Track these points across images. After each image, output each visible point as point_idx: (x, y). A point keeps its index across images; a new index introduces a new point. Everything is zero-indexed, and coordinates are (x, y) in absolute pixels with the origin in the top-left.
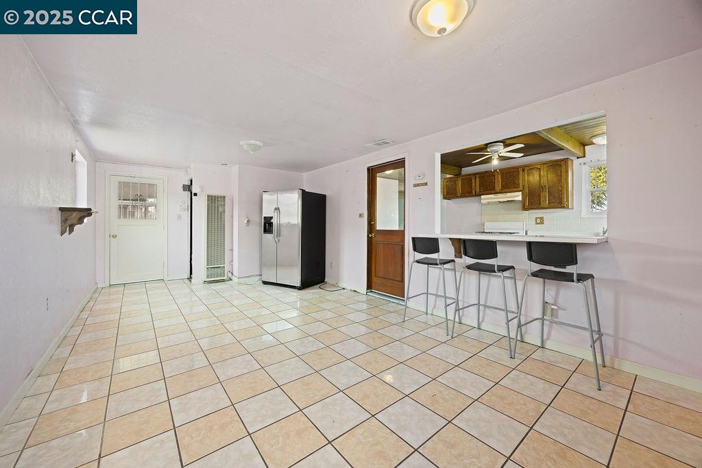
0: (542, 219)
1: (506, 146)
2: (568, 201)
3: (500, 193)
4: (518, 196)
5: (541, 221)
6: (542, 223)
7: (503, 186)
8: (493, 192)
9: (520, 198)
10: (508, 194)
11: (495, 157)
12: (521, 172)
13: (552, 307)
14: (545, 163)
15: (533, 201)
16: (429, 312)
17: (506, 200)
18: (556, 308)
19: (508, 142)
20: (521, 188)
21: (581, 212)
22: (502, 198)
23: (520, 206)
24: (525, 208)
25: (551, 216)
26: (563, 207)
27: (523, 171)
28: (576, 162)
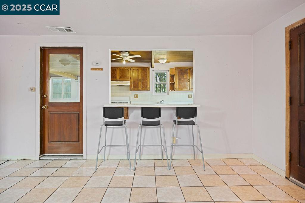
0: (137, 95)
1: (130, 55)
2: (149, 87)
3: (119, 80)
4: (128, 83)
5: (136, 96)
6: (137, 97)
7: (120, 77)
8: (115, 79)
9: (129, 84)
10: (124, 82)
11: (125, 59)
12: (130, 70)
13: (176, 138)
14: (141, 68)
15: (135, 86)
16: (106, 158)
17: (122, 84)
18: (178, 138)
19: (131, 53)
20: (130, 79)
21: (152, 92)
22: (120, 83)
23: (129, 88)
24: (131, 90)
25: (142, 94)
26: (148, 90)
27: (131, 70)
28: (151, 69)
